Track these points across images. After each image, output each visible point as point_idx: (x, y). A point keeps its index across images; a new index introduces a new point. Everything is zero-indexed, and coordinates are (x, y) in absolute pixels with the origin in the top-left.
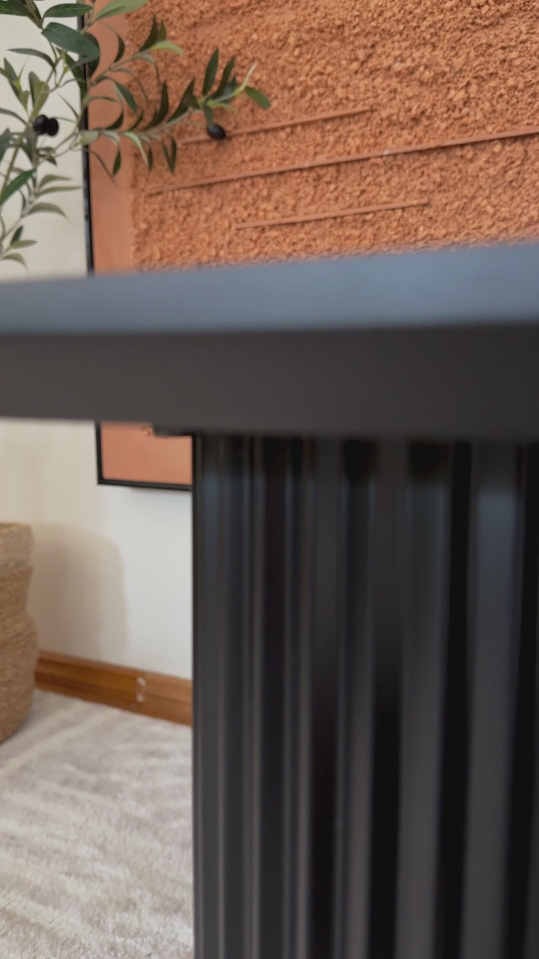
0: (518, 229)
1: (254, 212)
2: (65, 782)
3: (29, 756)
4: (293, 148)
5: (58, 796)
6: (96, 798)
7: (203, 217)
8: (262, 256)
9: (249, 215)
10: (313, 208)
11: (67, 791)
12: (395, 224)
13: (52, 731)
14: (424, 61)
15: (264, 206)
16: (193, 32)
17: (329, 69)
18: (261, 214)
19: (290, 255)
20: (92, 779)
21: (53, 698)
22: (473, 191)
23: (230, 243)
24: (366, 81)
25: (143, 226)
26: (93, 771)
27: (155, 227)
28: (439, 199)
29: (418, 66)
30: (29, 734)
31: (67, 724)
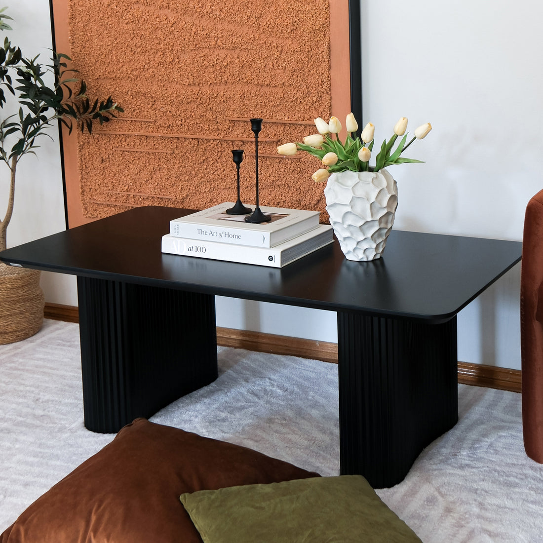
0: (198, 164)
1: (121, 145)
2: (58, 345)
3: (43, 339)
4: (132, 127)
5: (56, 348)
6: (69, 348)
7: (103, 143)
8: (124, 160)
9: (119, 145)
10: (140, 147)
11: (59, 347)
12: (164, 157)
13: (52, 332)
14: (169, 109)
15: (124, 143)
16: (97, 81)
17: (142, 105)
18: (123, 146)
19: (133, 161)
20: (68, 344)
21: (51, 321)
22: (186, 150)
23: (113, 153)
24: (153, 112)
25: (82, 143)
26: (69, 342)
27: (86, 144)
28: (176, 151)
29: (168, 111)
30: (43, 333)
31: (58, 329)
